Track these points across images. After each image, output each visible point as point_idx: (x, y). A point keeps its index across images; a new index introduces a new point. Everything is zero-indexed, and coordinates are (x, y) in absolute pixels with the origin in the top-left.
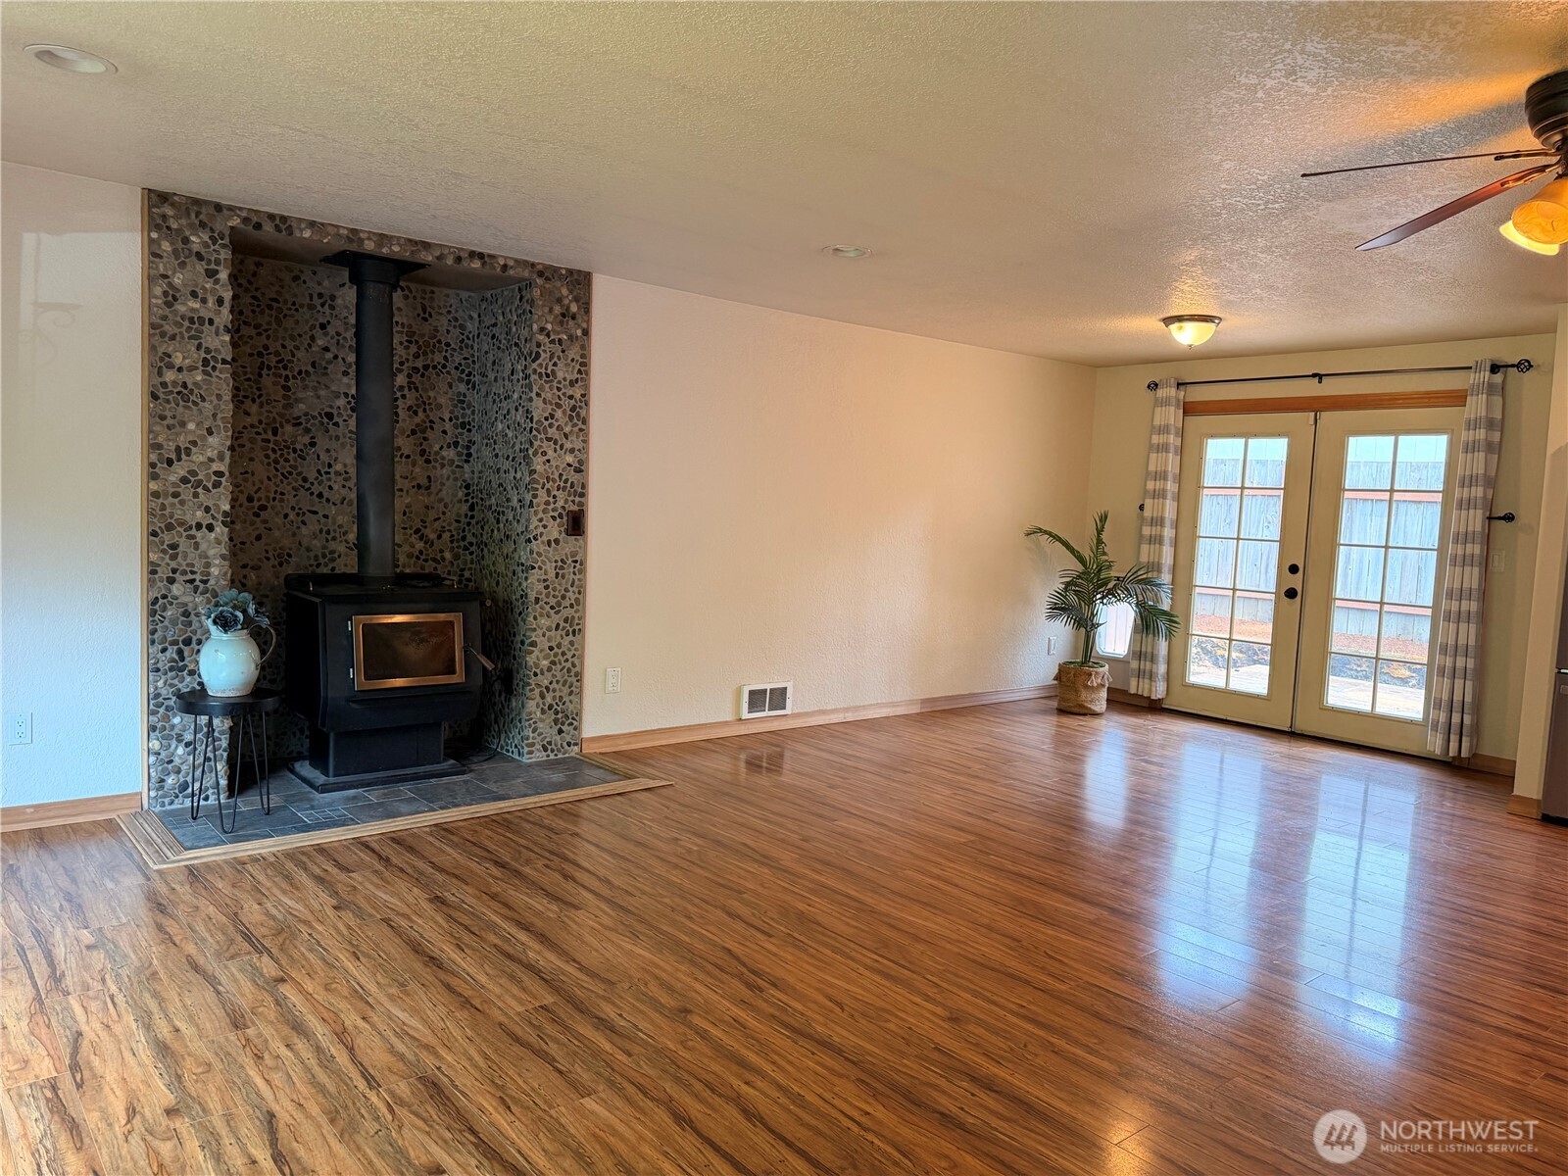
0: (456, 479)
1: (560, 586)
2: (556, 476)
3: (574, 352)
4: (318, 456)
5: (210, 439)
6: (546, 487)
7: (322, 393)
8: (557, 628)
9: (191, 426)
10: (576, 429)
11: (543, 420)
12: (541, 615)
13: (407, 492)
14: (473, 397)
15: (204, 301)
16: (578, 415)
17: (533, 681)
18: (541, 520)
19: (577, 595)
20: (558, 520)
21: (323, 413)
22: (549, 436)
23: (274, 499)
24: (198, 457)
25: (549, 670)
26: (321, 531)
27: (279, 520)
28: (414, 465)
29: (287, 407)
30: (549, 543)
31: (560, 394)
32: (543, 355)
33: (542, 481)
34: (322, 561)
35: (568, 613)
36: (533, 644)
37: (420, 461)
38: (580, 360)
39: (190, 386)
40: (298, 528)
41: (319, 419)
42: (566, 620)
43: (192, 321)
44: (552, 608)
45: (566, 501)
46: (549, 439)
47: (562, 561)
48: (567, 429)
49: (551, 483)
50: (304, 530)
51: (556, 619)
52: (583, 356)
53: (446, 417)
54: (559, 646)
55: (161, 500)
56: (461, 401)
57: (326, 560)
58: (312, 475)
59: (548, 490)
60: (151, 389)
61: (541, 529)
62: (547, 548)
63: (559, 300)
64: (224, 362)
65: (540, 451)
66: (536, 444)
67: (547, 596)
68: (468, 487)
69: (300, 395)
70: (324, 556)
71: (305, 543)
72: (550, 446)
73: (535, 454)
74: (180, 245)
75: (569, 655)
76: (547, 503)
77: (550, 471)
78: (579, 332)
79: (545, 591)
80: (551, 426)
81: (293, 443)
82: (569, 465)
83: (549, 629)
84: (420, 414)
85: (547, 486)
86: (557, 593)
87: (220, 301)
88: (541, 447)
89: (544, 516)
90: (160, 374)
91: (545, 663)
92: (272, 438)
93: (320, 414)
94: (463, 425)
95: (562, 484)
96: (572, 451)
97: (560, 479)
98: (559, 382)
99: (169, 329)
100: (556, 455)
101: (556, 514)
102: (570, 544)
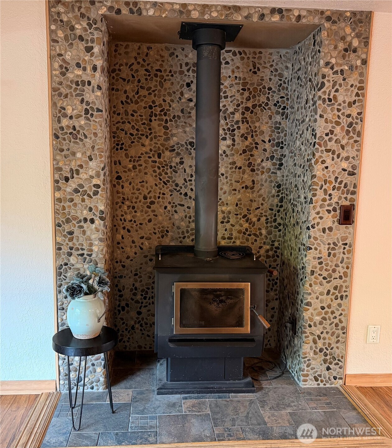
0: (271, 182)
1: (331, 263)
2: (333, 179)
3: (353, 79)
4: (185, 170)
5: (91, 163)
6: (323, 188)
7: (187, 129)
8: (328, 293)
9: (79, 155)
10: (352, 141)
11: (324, 136)
12: (316, 283)
13: (239, 191)
14: (286, 124)
15: (85, 69)
16: (354, 130)
17: (308, 330)
18: (318, 213)
19: (345, 270)
20: (332, 213)
21: (188, 142)
22: (328, 148)
23: (159, 197)
24: (83, 176)
25: (321, 323)
26: (186, 217)
27: (162, 210)
28: (244, 173)
29: (167, 139)
30: (324, 230)
31: (340, 114)
32: (327, 84)
33: (320, 183)
34: (186, 235)
35: (338, 282)
36: (309, 304)
37: (248, 170)
38: (358, 85)
39: (77, 128)
40: (173, 215)
41: (186, 146)
42: (335, 288)
43: (77, 84)
44: (324, 278)
45: (340, 198)
46: (328, 151)
47: (334, 244)
48: (344, 142)
49: (328, 184)
50: (176, 216)
51: (328, 286)
52: (361, 82)
53: (267, 140)
54: (329, 306)
55: (62, 204)
56: (277, 128)
57: (189, 234)
58: (181, 182)
59: (325, 191)
60: (54, 132)
61: (318, 220)
62: (322, 234)
63: (343, 38)
64: (99, 110)
65: (320, 160)
66: (317, 155)
67: (321, 269)
68: (279, 186)
69: (174, 131)
70: (188, 232)
71: (177, 223)
72: (329, 156)
73: (317, 162)
74: (69, 32)
75: (337, 314)
76: (324, 200)
77: (328, 175)
78: (359, 63)
79: (319, 266)
80: (330, 140)
81: (171, 162)
82: (344, 170)
83: (321, 294)
84: (249, 139)
85: (325, 187)
86: (328, 268)
87: (95, 68)
88: (321, 157)
89: (320, 210)
90: (59, 121)
91: (318, 318)
92: (157, 160)
93: (186, 143)
94: (278, 144)
95: (337, 185)
96: (347, 159)
97: (336, 181)
98: (340, 105)
99: (64, 91)
100: (333, 162)
101: (331, 208)
102: (342, 231)
